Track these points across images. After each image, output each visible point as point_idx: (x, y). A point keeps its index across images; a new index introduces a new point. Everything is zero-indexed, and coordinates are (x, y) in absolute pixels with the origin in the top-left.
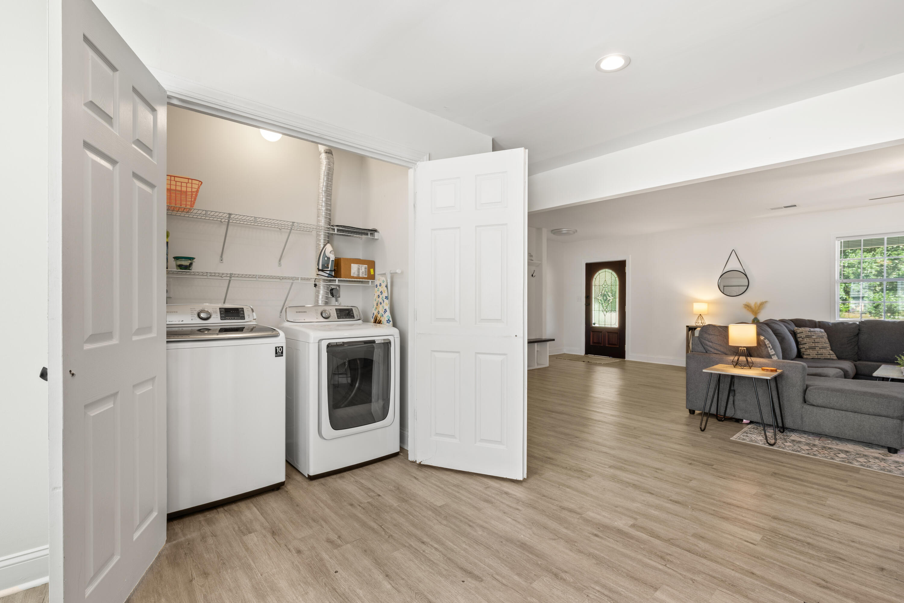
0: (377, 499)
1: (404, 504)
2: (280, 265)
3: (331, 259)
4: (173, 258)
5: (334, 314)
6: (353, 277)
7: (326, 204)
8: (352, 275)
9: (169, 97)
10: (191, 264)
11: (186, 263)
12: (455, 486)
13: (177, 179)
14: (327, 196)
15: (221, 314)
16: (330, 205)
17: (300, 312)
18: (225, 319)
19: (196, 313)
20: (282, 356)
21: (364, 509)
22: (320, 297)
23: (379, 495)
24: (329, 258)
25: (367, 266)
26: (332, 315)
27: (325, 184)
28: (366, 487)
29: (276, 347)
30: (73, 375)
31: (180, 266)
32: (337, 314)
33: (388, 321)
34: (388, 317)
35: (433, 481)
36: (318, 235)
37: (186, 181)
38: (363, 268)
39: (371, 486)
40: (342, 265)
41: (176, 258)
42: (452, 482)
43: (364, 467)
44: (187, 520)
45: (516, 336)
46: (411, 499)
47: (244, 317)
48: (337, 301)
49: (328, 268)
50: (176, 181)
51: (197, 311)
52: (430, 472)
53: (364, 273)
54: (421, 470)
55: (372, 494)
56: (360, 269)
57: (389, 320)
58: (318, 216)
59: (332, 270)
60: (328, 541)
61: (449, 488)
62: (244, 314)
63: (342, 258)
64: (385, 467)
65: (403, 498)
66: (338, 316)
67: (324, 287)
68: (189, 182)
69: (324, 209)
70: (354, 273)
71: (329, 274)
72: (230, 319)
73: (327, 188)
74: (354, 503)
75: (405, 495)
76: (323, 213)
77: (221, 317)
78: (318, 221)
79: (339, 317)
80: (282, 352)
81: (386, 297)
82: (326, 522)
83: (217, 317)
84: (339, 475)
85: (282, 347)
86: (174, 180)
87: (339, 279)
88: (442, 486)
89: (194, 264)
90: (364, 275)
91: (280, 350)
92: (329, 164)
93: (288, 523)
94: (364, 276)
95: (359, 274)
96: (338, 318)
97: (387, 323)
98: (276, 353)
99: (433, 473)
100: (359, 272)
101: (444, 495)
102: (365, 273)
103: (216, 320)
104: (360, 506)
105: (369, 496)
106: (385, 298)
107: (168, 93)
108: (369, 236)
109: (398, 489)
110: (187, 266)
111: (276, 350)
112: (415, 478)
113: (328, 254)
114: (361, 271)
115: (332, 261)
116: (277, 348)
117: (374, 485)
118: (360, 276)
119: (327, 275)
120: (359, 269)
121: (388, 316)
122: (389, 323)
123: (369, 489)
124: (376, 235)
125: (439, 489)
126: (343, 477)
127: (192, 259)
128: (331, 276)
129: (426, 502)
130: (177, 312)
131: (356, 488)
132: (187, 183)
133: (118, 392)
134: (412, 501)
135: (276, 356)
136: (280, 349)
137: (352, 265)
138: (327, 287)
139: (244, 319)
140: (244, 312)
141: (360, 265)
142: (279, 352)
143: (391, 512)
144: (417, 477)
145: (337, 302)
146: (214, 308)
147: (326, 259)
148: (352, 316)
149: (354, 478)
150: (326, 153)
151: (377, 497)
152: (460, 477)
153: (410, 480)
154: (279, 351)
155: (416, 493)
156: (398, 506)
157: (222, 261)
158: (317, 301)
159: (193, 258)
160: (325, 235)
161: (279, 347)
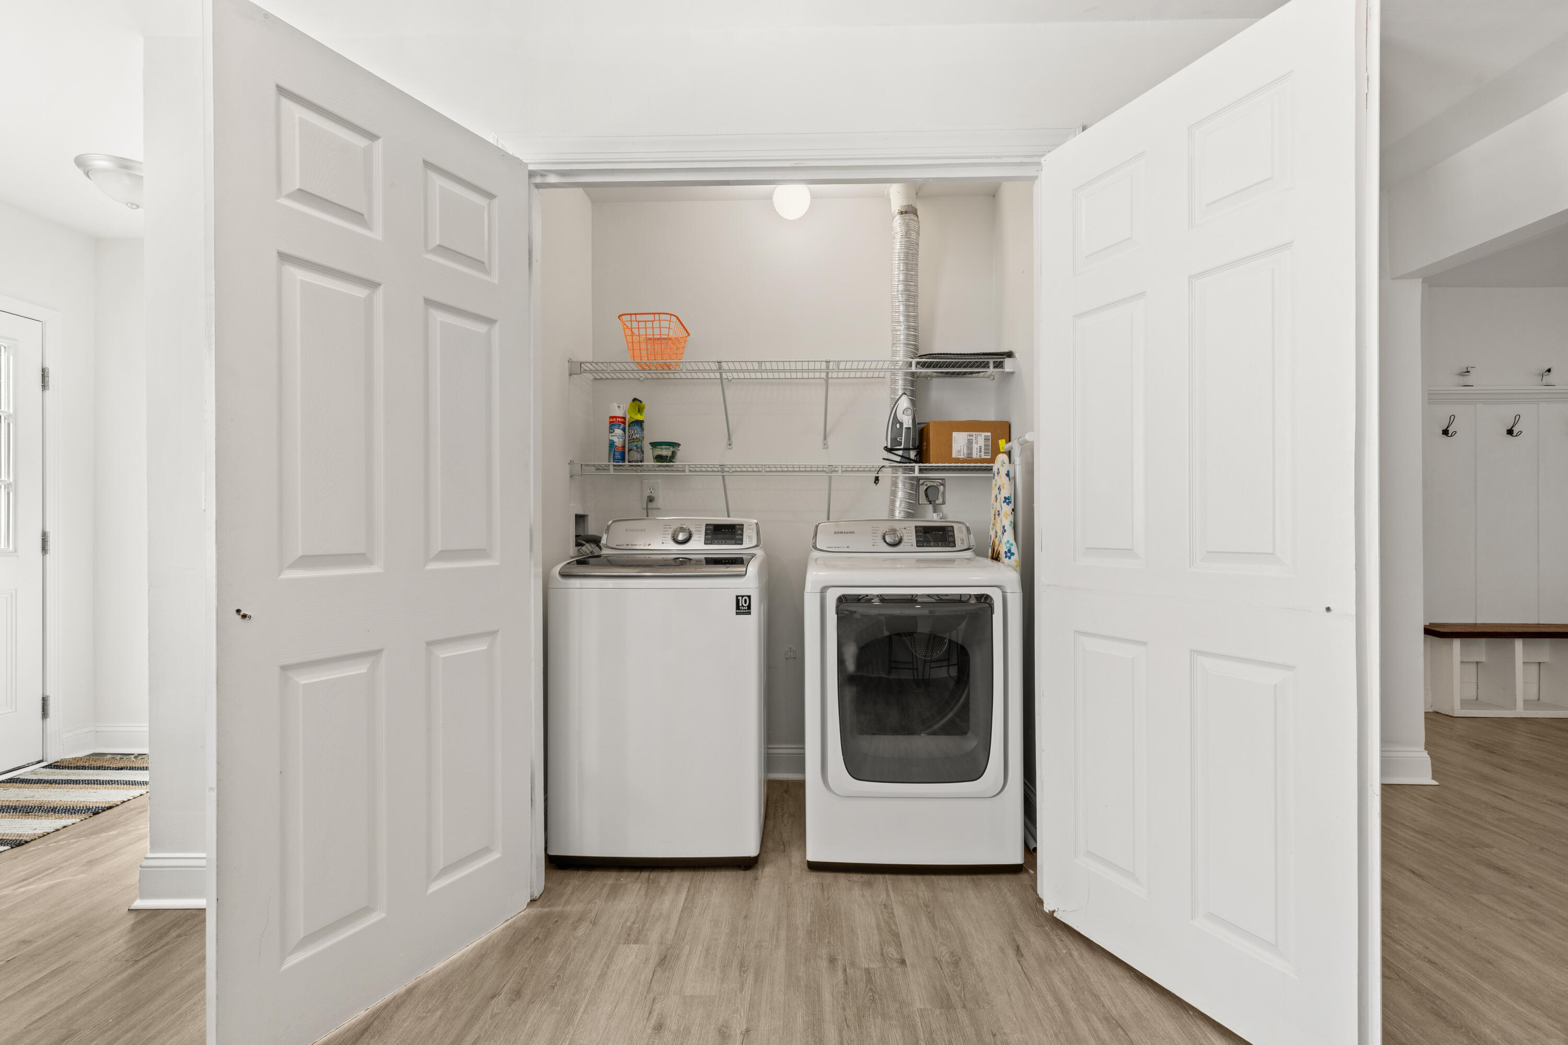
0: (891, 970)
1: (937, 1012)
2: (825, 446)
3: (905, 426)
4: (650, 443)
5: (910, 538)
6: (957, 460)
7: (907, 317)
8: (954, 456)
9: (532, 174)
10: (674, 453)
11: (666, 452)
12: (1108, 1019)
13: (639, 318)
14: (907, 300)
15: (706, 534)
16: (916, 317)
17: (841, 533)
18: (711, 544)
19: (670, 532)
20: (749, 613)
21: (846, 983)
22: (898, 504)
23: (903, 962)
24: (902, 424)
25: (989, 434)
26: (905, 539)
27: (901, 278)
28: (894, 927)
29: (737, 597)
30: (244, 616)
31: (659, 458)
32: (917, 537)
33: (1009, 554)
34: (1008, 545)
35: (1056, 980)
36: (894, 382)
37: (651, 317)
38: (980, 440)
39: (904, 930)
40: (932, 435)
41: (654, 445)
42: (1108, 1003)
43: (927, 877)
44: (595, 875)
45: (1328, 609)
46: (964, 1007)
47: (742, 540)
48: (935, 511)
49: (901, 446)
50: (638, 322)
51: (672, 530)
52: (1066, 947)
53: (983, 450)
54: (1047, 934)
55: (892, 951)
56: (974, 441)
57: (1009, 551)
58: (893, 344)
59: (908, 447)
60: (720, 1030)
61: (1087, 1020)
62: (742, 535)
63: (935, 422)
64: (971, 893)
65: (948, 995)
66: (917, 542)
67: (904, 483)
68: (656, 319)
69: (902, 328)
70: (959, 451)
71: (902, 456)
72: (719, 544)
73: (906, 285)
74: (840, 957)
75: (958, 989)
76: (902, 337)
77: (706, 539)
78: (894, 353)
79: (920, 544)
80: (749, 607)
81: (1005, 498)
82: (756, 980)
83: (699, 539)
84: (866, 877)
85: (749, 597)
86: (636, 321)
87: (921, 464)
88: (1071, 1005)
89: (679, 454)
90: (983, 454)
91: (745, 603)
92: (907, 234)
93: (701, 948)
94: (983, 457)
95: (970, 453)
96: (918, 546)
97: (1006, 557)
98: (738, 607)
99: (1071, 955)
100: (970, 448)
101: (1056, 1035)
102: (985, 449)
103: (698, 545)
104: (845, 970)
105: (882, 954)
106: (1004, 502)
107: (531, 167)
108: (991, 370)
109: (956, 964)
110: (667, 457)
111: (738, 601)
112: (1018, 949)
113: (900, 416)
114: (975, 446)
115: (908, 429)
116: (740, 598)
117: (912, 931)
118: (974, 456)
119: (898, 459)
120: (970, 442)
121: (1008, 542)
122: (1010, 558)
123: (896, 935)
124: (1008, 364)
125: (1057, 1013)
126: (869, 884)
127: (675, 445)
128: (906, 461)
129: (994, 1035)
130: (645, 530)
131: (874, 921)
132: (653, 321)
133: (382, 650)
134: (962, 1015)
135: (737, 614)
136: (745, 600)
137: (955, 434)
138: (911, 483)
139: (742, 544)
140: (743, 532)
141: (974, 433)
142: (742, 606)
143: (894, 1022)
144: (1024, 950)
145: (935, 515)
146: (698, 522)
147: (898, 426)
148: (950, 542)
149: (888, 895)
150: (901, 213)
151: (895, 965)
152: (1143, 999)
153: (1002, 950)
154: (744, 605)
155: (987, 994)
156: (921, 1011)
157: (730, 447)
158: (892, 512)
159: (678, 445)
160: (905, 380)
161: (742, 597)
